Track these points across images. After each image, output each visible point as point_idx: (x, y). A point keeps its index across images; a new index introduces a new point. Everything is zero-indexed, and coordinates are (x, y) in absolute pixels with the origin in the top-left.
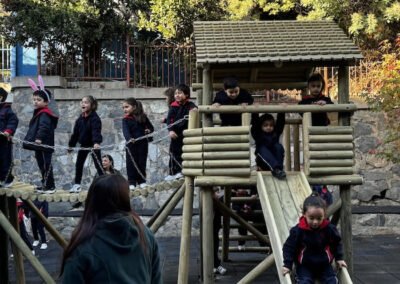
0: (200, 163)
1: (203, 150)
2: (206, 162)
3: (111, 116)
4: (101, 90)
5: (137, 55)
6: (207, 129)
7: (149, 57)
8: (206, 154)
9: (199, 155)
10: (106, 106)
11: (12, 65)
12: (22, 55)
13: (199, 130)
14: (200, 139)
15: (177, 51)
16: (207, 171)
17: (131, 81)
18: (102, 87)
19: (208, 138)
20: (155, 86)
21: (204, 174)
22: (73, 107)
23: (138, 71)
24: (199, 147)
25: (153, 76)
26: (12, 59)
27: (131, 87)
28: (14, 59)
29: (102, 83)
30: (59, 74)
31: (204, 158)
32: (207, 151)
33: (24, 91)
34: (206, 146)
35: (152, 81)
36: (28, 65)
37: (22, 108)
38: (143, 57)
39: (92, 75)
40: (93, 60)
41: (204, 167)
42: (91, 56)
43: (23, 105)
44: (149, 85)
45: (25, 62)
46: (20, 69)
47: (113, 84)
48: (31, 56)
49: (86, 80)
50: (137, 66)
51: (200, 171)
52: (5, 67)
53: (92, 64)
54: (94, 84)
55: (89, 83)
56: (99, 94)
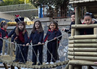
0: (73, 53)
1: (74, 47)
2: (75, 53)
8: (75, 49)
9: (72, 49)
12: (42, 11)
16: (76, 57)
18: (65, 20)
19: (76, 41)
21: (74, 59)
24: (72, 45)
26: (39, 13)
31: (74, 51)
32: (76, 47)
34: (76, 45)
41: (74, 55)
44: (83, 19)
47: (69, 19)
51: (72, 57)
52: (37, 16)
54: (62, 20)
55: (60, 19)
56: (63, 23)
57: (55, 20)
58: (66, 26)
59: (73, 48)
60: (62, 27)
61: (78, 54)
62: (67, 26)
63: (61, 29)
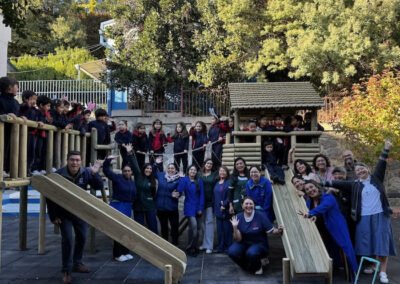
4: (166, 118)
5: (187, 96)
6: (237, 144)
7: (195, 98)
9: (232, 158)
10: (169, 128)
11: (108, 102)
14: (233, 149)
15: (212, 94)
17: (184, 113)
18: (166, 116)
19: (237, 149)
23: (188, 106)
24: (232, 154)
25: (197, 109)
26: (109, 98)
27: (184, 116)
29: (166, 114)
30: (140, 108)
34: (236, 154)
35: (196, 112)
38: (191, 98)
39: (160, 109)
40: (161, 99)
45: (116, 100)
46: (113, 105)
47: (173, 114)
49: (156, 112)
50: (187, 103)
54: (161, 114)
57: (149, 114)
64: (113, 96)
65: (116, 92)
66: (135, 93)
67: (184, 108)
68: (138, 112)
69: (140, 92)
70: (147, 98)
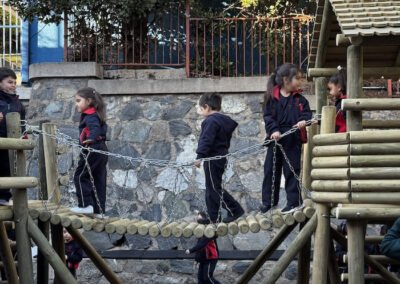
0: (345, 183)
1: (349, 165)
2: (354, 182)
3: (165, 117)
4: (151, 81)
5: (200, 31)
6: (354, 134)
7: (217, 35)
8: (353, 170)
9: (343, 172)
10: (158, 104)
11: (22, 48)
12: (36, 34)
13: (342, 136)
14: (344, 148)
15: (257, 25)
16: (356, 196)
17: (191, 69)
18: (151, 76)
19: (357, 147)
20: (224, 75)
21: (351, 201)
22: (113, 105)
23: (202, 54)
24: (343, 160)
25: (222, 60)
26: (24, 39)
27: (191, 76)
28: (27, 40)
29: (152, 71)
30: (92, 60)
31: (350, 177)
32: (355, 166)
33: (47, 82)
34: (354, 158)
35: (221, 68)
36: (46, 49)
37: (44, 106)
38: (208, 34)
39: (137, 60)
40: (140, 40)
41: (350, 190)
42: (137, 35)
43: (45, 102)
44: (217, 73)
45: (40, 44)
46: (34, 54)
47: (167, 73)
48: (49, 35)
49: (129, 67)
50: (200, 47)
51: (344, 195)
52: (14, 51)
53: (137, 45)
54: (141, 73)
55: (134, 71)
56: (149, 86)
57: (113, 73)
58: (159, 97)
59: (346, 170)
60: (148, 99)
61: (365, 186)
62: (165, 97)
63: (142, 105)
64: (33, 34)
65: (41, 25)
66: (81, 27)
67: (193, 59)
68: (89, 68)
69: (92, 23)
70: (108, 39)
